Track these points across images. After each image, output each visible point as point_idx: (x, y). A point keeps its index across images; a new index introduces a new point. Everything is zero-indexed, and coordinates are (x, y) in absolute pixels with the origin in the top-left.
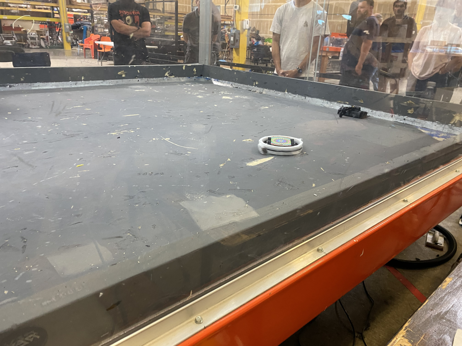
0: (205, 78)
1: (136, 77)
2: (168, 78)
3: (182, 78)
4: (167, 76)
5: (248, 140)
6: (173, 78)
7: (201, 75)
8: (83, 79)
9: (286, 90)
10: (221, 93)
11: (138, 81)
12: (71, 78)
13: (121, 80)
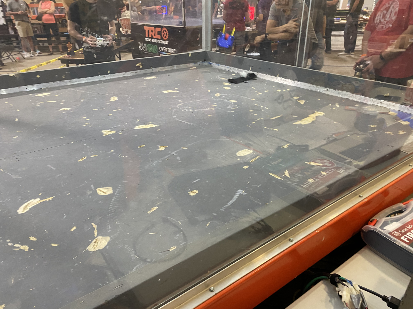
0: (208, 62)
1: (151, 67)
3: (189, 64)
7: (205, 60)
8: (109, 72)
9: (278, 74)
11: (153, 70)
12: (100, 73)
13: (139, 71)
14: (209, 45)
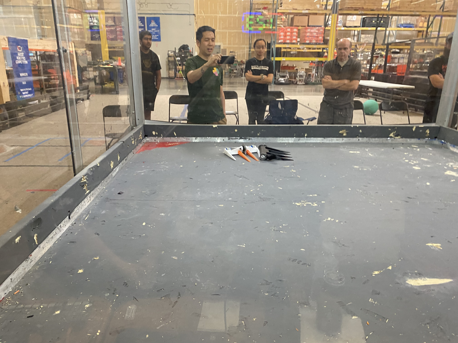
0: (440, 141)
1: (358, 136)
2: (393, 139)
3: (410, 139)
4: (391, 137)
5: (435, 245)
6: (398, 139)
7: (436, 138)
8: (306, 135)
10: (448, 166)
11: (359, 140)
12: (296, 135)
13: (341, 139)
14: (447, 119)
